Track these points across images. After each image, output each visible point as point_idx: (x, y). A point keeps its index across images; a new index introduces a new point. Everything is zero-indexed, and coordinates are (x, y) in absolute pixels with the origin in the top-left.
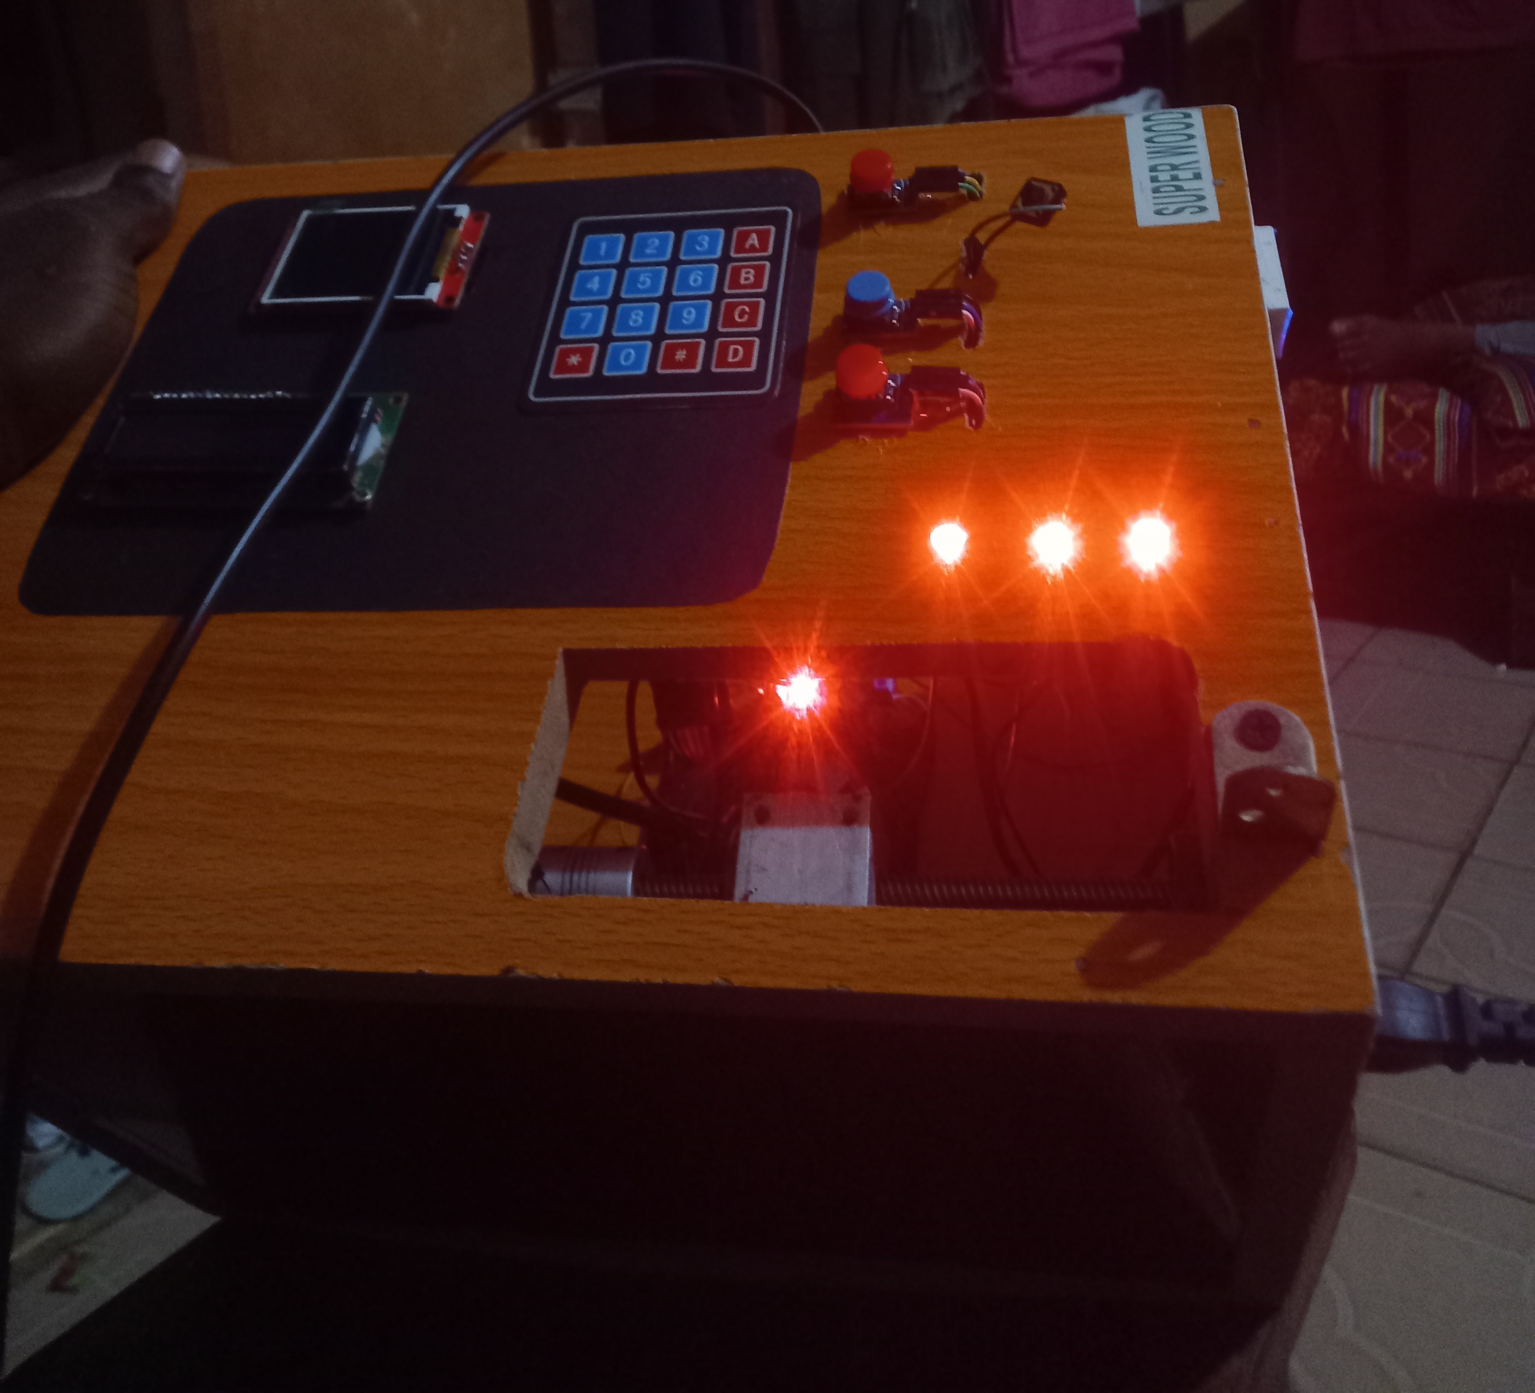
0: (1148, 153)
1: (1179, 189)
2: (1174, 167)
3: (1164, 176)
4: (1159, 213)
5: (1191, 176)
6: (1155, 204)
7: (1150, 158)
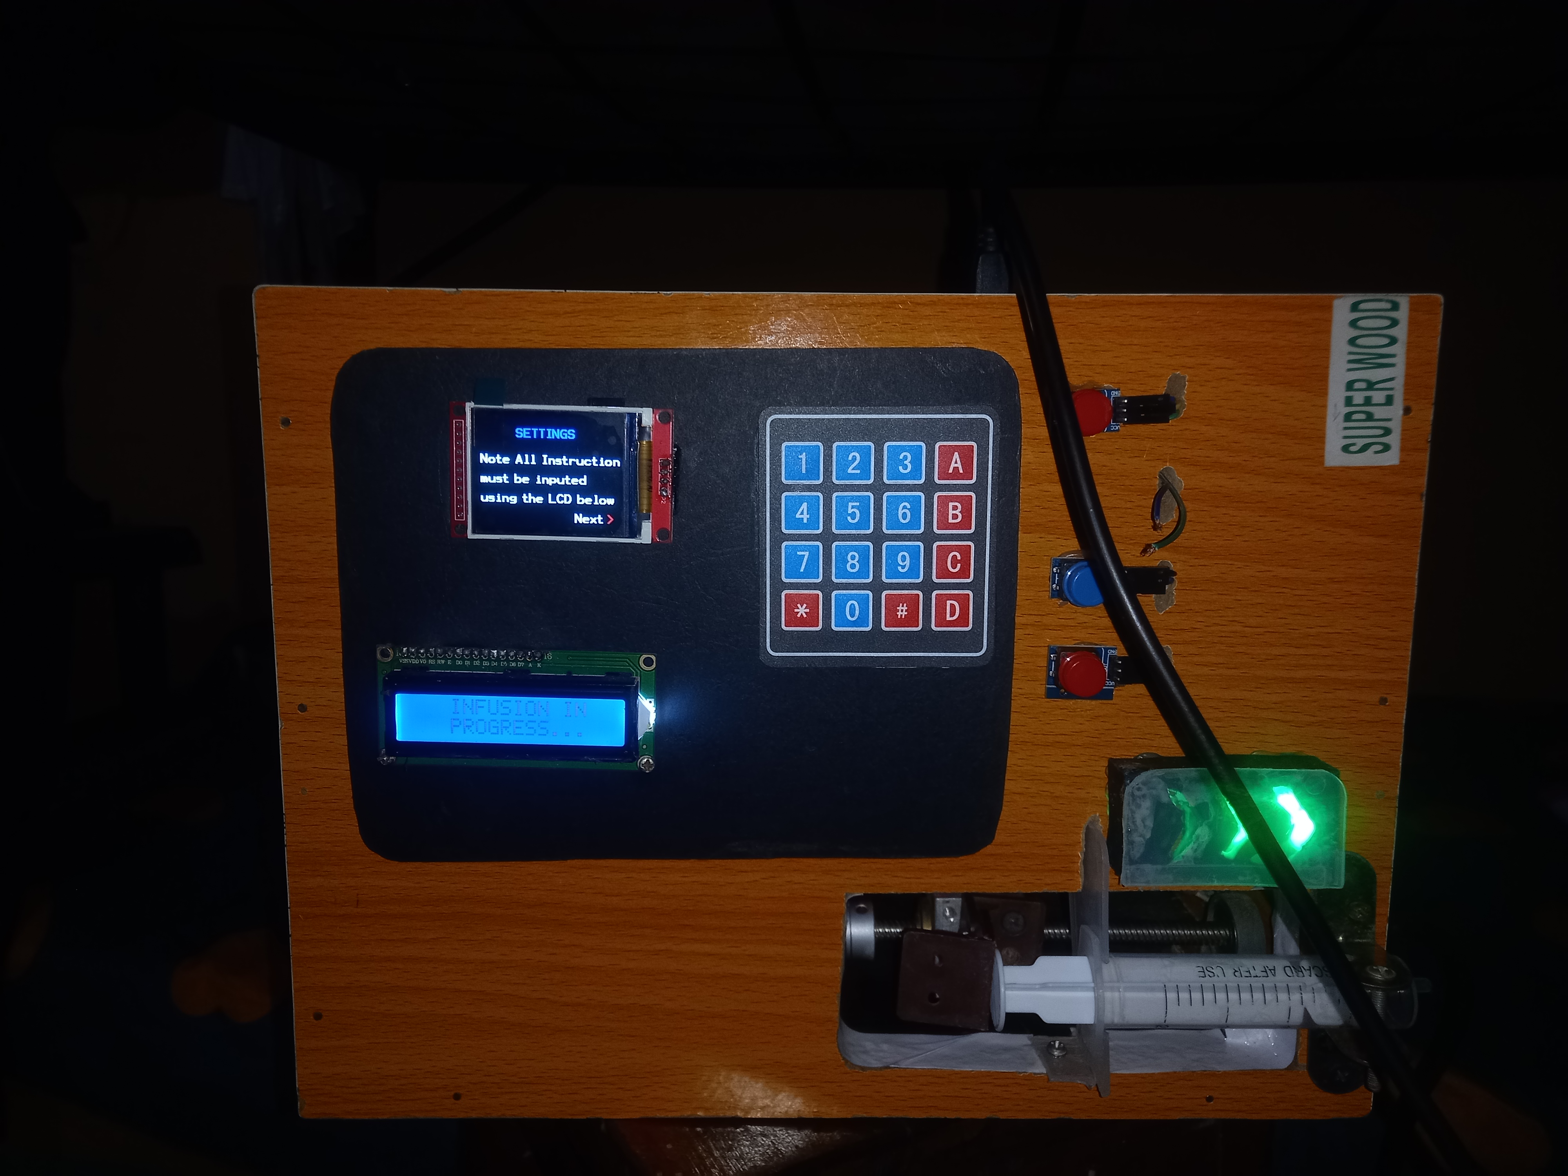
0: (1350, 362)
1: (1370, 417)
2: (1371, 386)
3: (1358, 398)
4: (1346, 449)
5: (1383, 401)
6: (1345, 437)
7: (1349, 370)
